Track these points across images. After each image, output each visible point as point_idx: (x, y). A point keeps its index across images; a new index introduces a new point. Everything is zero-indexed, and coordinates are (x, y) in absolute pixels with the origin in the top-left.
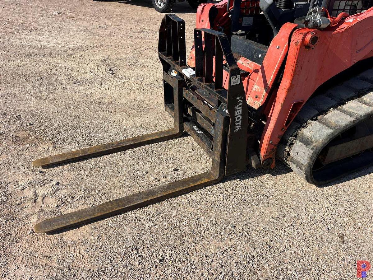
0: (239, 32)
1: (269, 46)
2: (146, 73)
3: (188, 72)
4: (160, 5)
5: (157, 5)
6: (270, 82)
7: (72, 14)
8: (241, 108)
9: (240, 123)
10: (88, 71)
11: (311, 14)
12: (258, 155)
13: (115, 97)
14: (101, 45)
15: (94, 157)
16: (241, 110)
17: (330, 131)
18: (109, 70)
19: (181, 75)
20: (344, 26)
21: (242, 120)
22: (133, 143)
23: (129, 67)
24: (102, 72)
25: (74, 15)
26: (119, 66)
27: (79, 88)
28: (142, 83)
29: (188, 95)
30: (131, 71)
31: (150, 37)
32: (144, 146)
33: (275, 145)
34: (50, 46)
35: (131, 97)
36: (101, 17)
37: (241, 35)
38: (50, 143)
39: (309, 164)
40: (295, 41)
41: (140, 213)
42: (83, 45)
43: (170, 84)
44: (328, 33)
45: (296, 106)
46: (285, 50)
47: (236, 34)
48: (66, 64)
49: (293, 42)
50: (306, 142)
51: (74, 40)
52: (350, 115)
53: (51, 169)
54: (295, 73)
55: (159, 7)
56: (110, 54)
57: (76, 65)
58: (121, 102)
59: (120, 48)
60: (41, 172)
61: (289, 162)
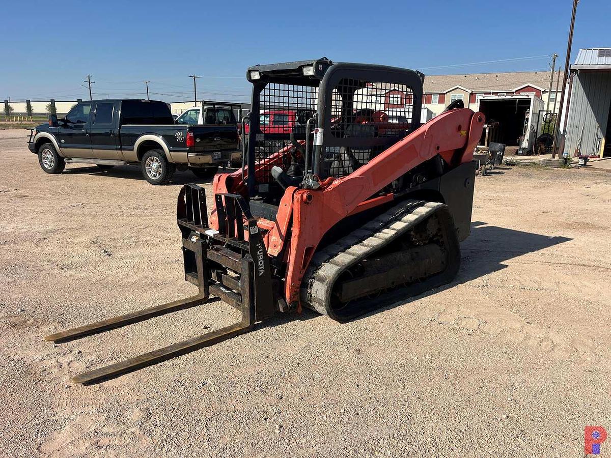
0: (257, 197)
1: (279, 206)
2: (152, 251)
3: (212, 232)
4: (154, 176)
5: (149, 176)
6: (283, 232)
7: (22, 192)
8: (262, 253)
9: (263, 268)
10: (75, 255)
11: (305, 179)
12: (285, 299)
13: (121, 277)
14: (82, 227)
15: (113, 328)
16: (262, 256)
17: (338, 267)
18: (104, 251)
19: (203, 236)
20: (331, 187)
21: (264, 264)
22: (155, 311)
23: (129, 247)
24: (95, 254)
25: (26, 193)
26: (115, 246)
27: (69, 273)
28: (150, 261)
29: (212, 255)
30: (133, 251)
31: (148, 214)
32: (167, 315)
33: (298, 288)
34: (7, 231)
35: (141, 275)
36: (69, 194)
37: (257, 200)
38: (56, 324)
39: (327, 298)
40: (296, 199)
41: (177, 360)
42: (57, 227)
43: (191, 249)
44: (319, 192)
45: (309, 250)
46: (291, 206)
47: (254, 199)
48: (40, 249)
49: (295, 200)
50: (322, 280)
51: (40, 222)
52: (353, 255)
53: (67, 343)
54: (301, 223)
55: (153, 178)
56: (98, 235)
57: (55, 250)
58: (130, 280)
59: (110, 227)
60: (55, 347)
61: (313, 304)
